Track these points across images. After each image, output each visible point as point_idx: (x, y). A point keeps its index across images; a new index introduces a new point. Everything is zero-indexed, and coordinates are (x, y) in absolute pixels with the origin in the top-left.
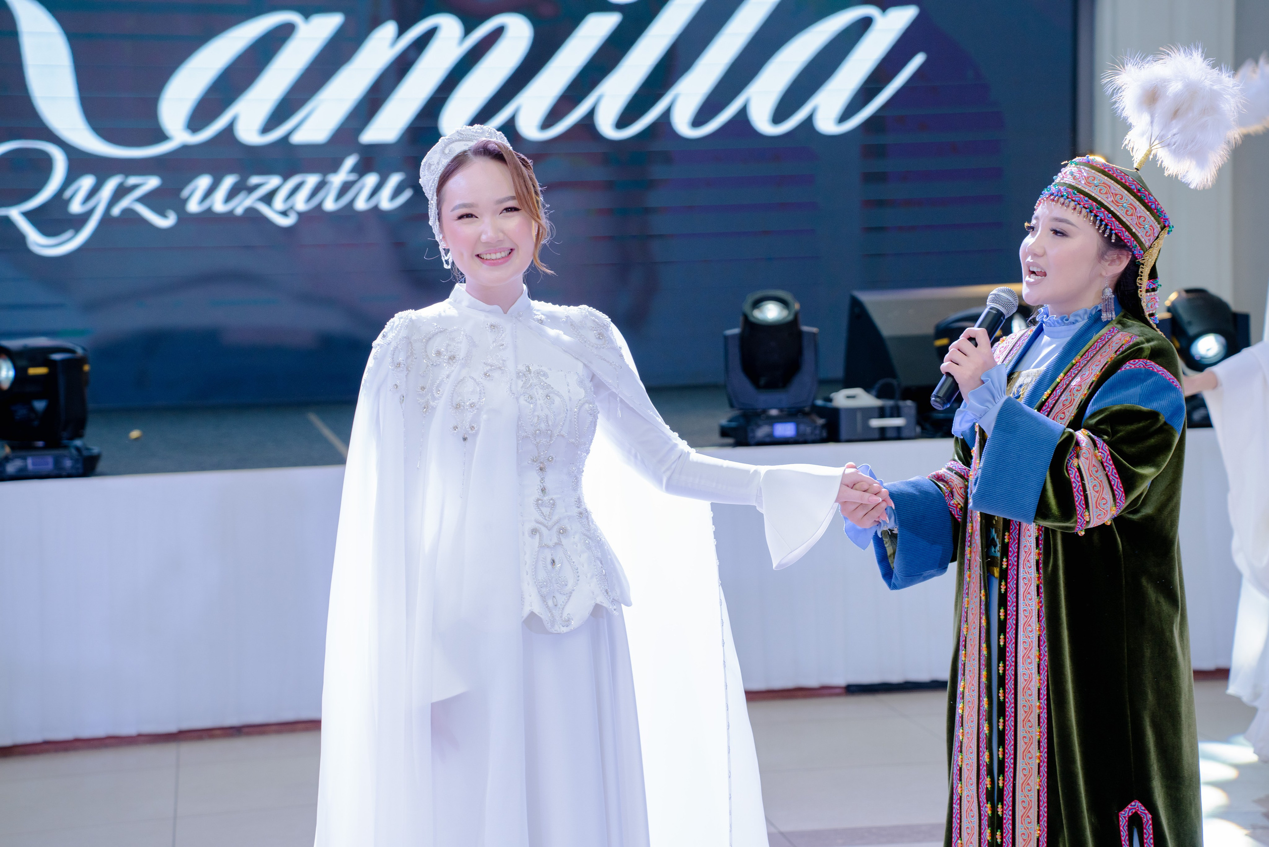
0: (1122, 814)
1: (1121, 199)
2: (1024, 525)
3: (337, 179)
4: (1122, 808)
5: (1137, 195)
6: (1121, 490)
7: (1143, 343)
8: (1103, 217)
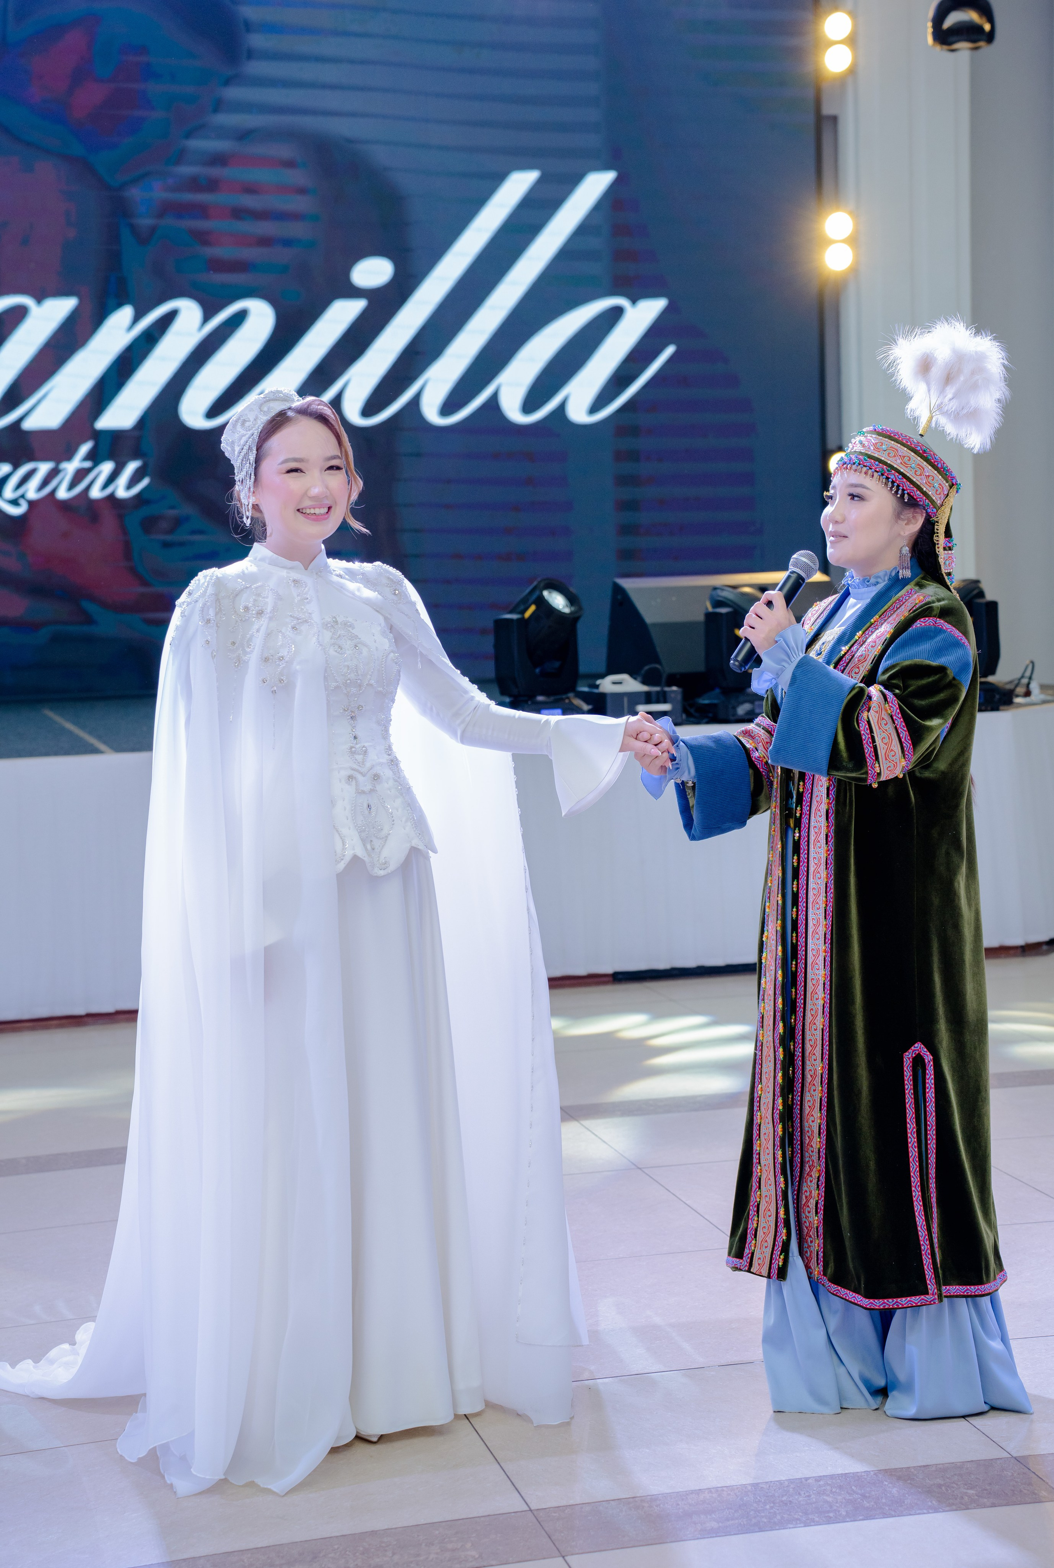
0: (906, 1055)
1: (909, 460)
2: (817, 776)
3: (70, 467)
4: (906, 1050)
5: (924, 456)
6: (908, 743)
7: (933, 602)
8: (894, 479)
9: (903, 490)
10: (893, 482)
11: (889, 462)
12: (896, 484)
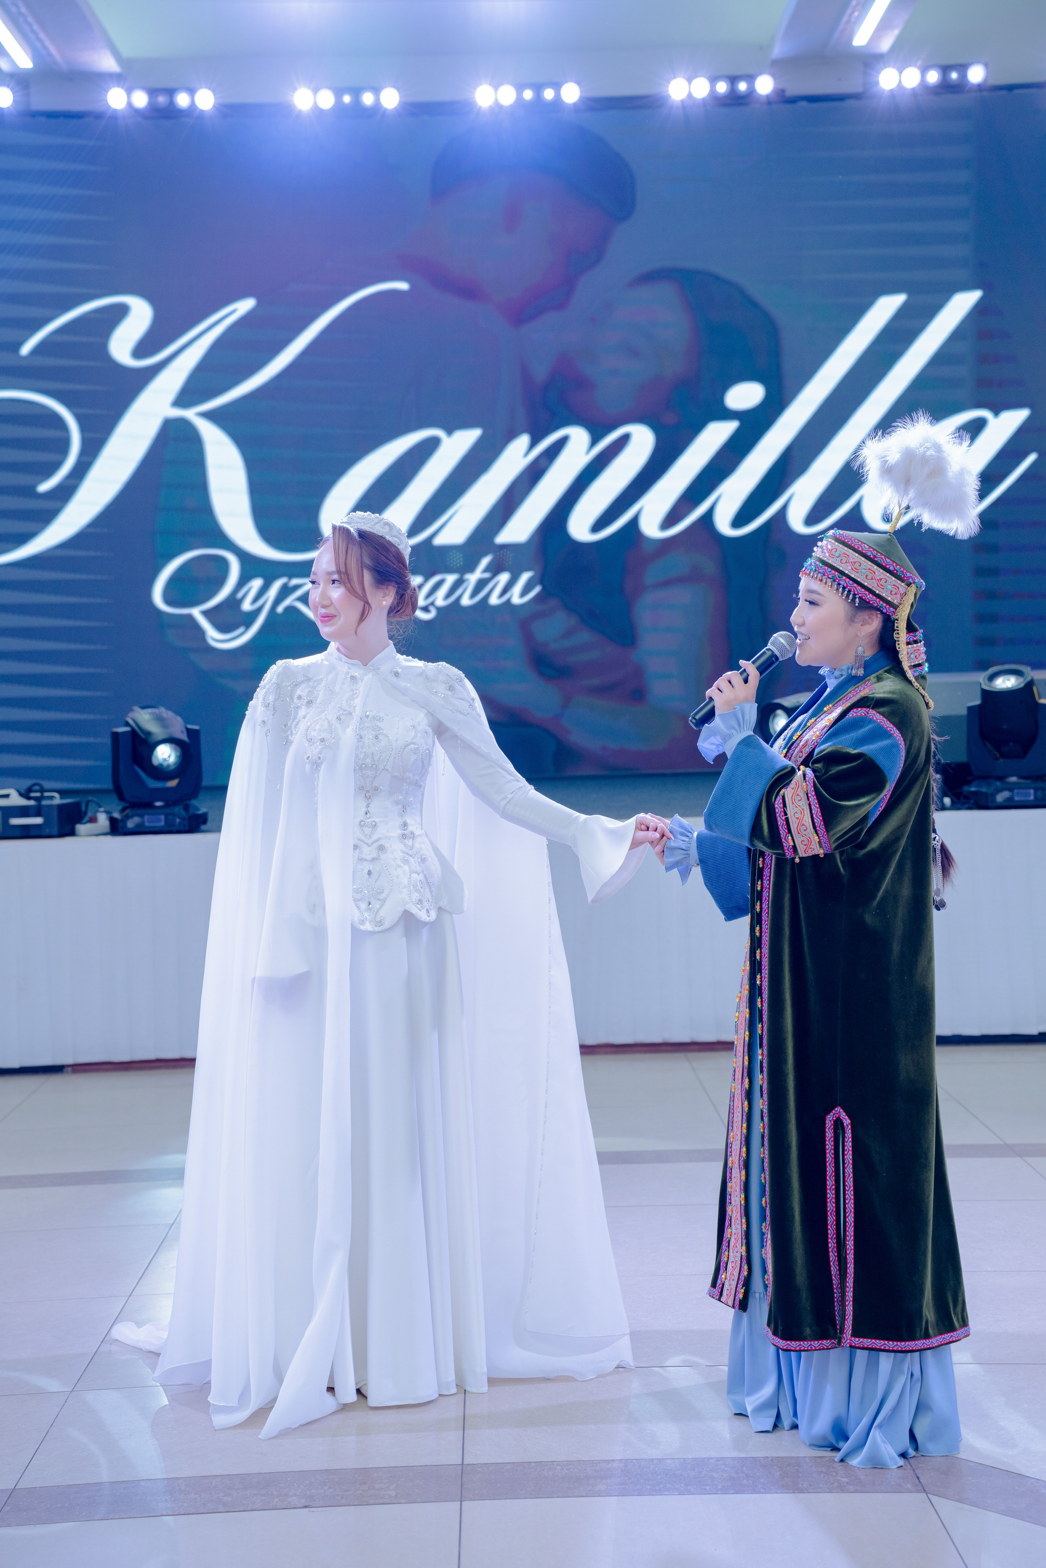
0: (828, 1116)
1: (860, 566)
5: (874, 560)
6: (819, 819)
8: (845, 585)
9: (854, 595)
10: (844, 588)
11: (841, 569)
12: (847, 589)
